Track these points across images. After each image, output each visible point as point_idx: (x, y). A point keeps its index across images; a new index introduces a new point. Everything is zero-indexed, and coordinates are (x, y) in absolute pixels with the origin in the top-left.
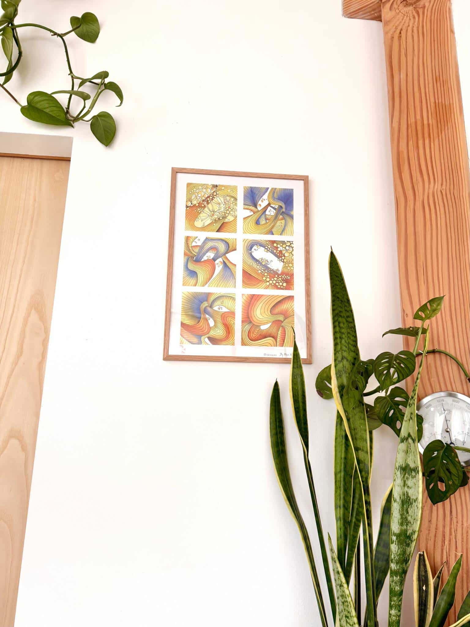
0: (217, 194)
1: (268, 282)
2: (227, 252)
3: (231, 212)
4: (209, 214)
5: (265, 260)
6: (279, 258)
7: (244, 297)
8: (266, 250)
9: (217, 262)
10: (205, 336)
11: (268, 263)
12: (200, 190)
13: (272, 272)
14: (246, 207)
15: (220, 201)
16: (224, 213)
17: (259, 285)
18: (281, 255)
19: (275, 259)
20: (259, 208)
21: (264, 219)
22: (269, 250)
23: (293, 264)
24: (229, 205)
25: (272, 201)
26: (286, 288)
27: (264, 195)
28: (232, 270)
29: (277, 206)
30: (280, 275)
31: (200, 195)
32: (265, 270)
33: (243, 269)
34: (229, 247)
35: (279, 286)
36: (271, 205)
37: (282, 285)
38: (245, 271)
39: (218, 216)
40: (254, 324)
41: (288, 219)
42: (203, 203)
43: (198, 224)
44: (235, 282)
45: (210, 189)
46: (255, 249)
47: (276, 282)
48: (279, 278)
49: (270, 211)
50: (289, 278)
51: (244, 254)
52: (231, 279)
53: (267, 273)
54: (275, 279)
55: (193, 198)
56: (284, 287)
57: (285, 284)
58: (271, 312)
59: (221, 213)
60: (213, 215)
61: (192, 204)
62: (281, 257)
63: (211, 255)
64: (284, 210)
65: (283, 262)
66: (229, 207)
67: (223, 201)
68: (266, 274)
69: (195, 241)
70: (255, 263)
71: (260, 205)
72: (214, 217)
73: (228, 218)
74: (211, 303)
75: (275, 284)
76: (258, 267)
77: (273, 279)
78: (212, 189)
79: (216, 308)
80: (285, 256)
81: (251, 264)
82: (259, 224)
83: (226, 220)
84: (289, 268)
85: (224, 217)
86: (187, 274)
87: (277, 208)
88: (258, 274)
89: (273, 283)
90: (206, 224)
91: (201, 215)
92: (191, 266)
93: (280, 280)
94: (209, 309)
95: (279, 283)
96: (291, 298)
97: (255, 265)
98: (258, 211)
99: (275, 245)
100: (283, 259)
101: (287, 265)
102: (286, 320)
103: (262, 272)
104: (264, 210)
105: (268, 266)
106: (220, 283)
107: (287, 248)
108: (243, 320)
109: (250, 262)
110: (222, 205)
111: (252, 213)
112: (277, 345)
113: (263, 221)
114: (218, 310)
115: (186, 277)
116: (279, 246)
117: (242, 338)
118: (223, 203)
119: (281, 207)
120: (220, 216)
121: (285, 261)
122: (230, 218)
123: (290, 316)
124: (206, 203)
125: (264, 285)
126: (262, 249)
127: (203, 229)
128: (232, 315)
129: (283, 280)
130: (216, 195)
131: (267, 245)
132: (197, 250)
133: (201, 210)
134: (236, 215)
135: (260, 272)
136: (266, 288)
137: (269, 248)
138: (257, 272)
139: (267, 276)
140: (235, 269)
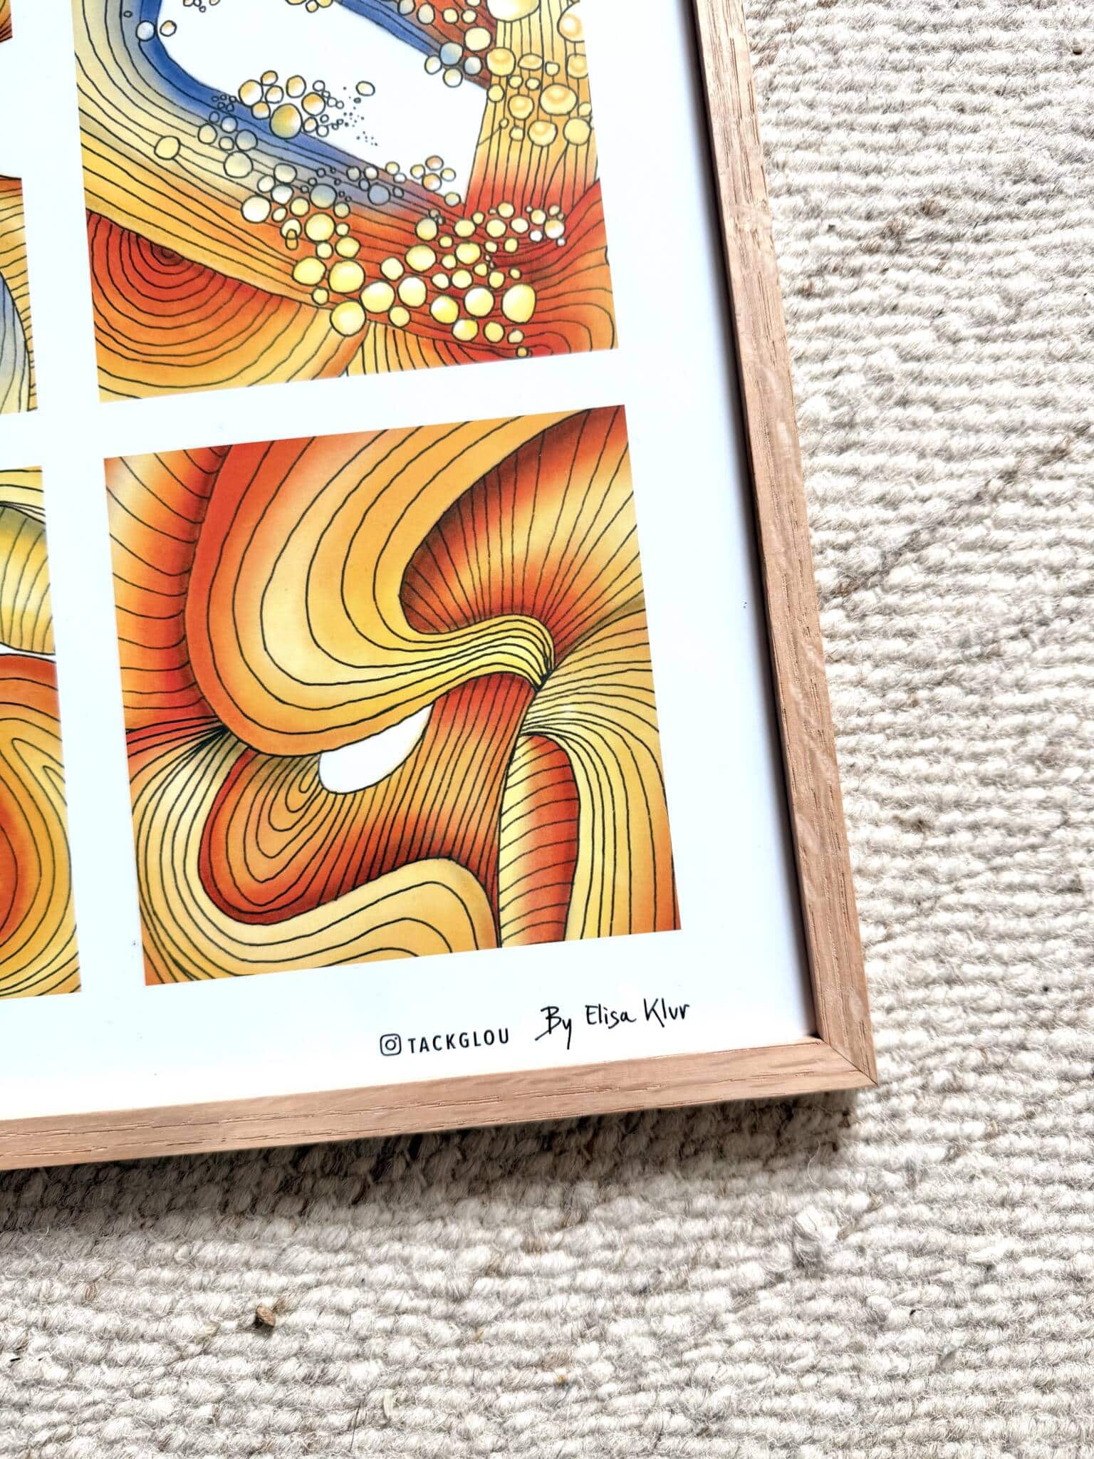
1: (355, 297)
5: (297, 89)
6: (430, 48)
7: (129, 490)
11: (334, 114)
13: (379, 194)
17: (261, 341)
18: (450, 16)
19: (395, 61)
23: (577, 86)
26: (542, 336)
30: (464, 211)
32: (305, 191)
33: (90, 213)
35: (465, 330)
37: (496, 313)
38: (112, 225)
40: (250, 754)
44: (28, 351)
47: (434, 292)
48: (458, 240)
50: (555, 230)
51: (88, 55)
53: (329, 212)
54: (421, 258)
56: (509, 325)
57: (520, 302)
58: (407, 607)
62: (461, 30)
65: (484, 78)
68: (320, 228)
70: (208, 135)
75: (420, 313)
76: (237, 166)
77: (392, 268)
80: (490, 23)
81: (168, 148)
84: (543, 133)
88: (241, 236)
89: (398, 302)
93: (470, 268)
95: (458, 295)
96: (593, 430)
97: (205, 155)
100: (482, 55)
101: (521, 107)
102: (572, 667)
103: (281, 214)
105: (339, 139)
108: (146, 718)
109: (157, 126)
112: (498, 927)
117: (148, 914)
121: (499, 64)
123: (603, 623)
128: (23, 692)
129: (500, 261)
135: (257, 210)
136: (336, 366)
138: (235, 216)
139: (335, 238)
140: (14, 223)
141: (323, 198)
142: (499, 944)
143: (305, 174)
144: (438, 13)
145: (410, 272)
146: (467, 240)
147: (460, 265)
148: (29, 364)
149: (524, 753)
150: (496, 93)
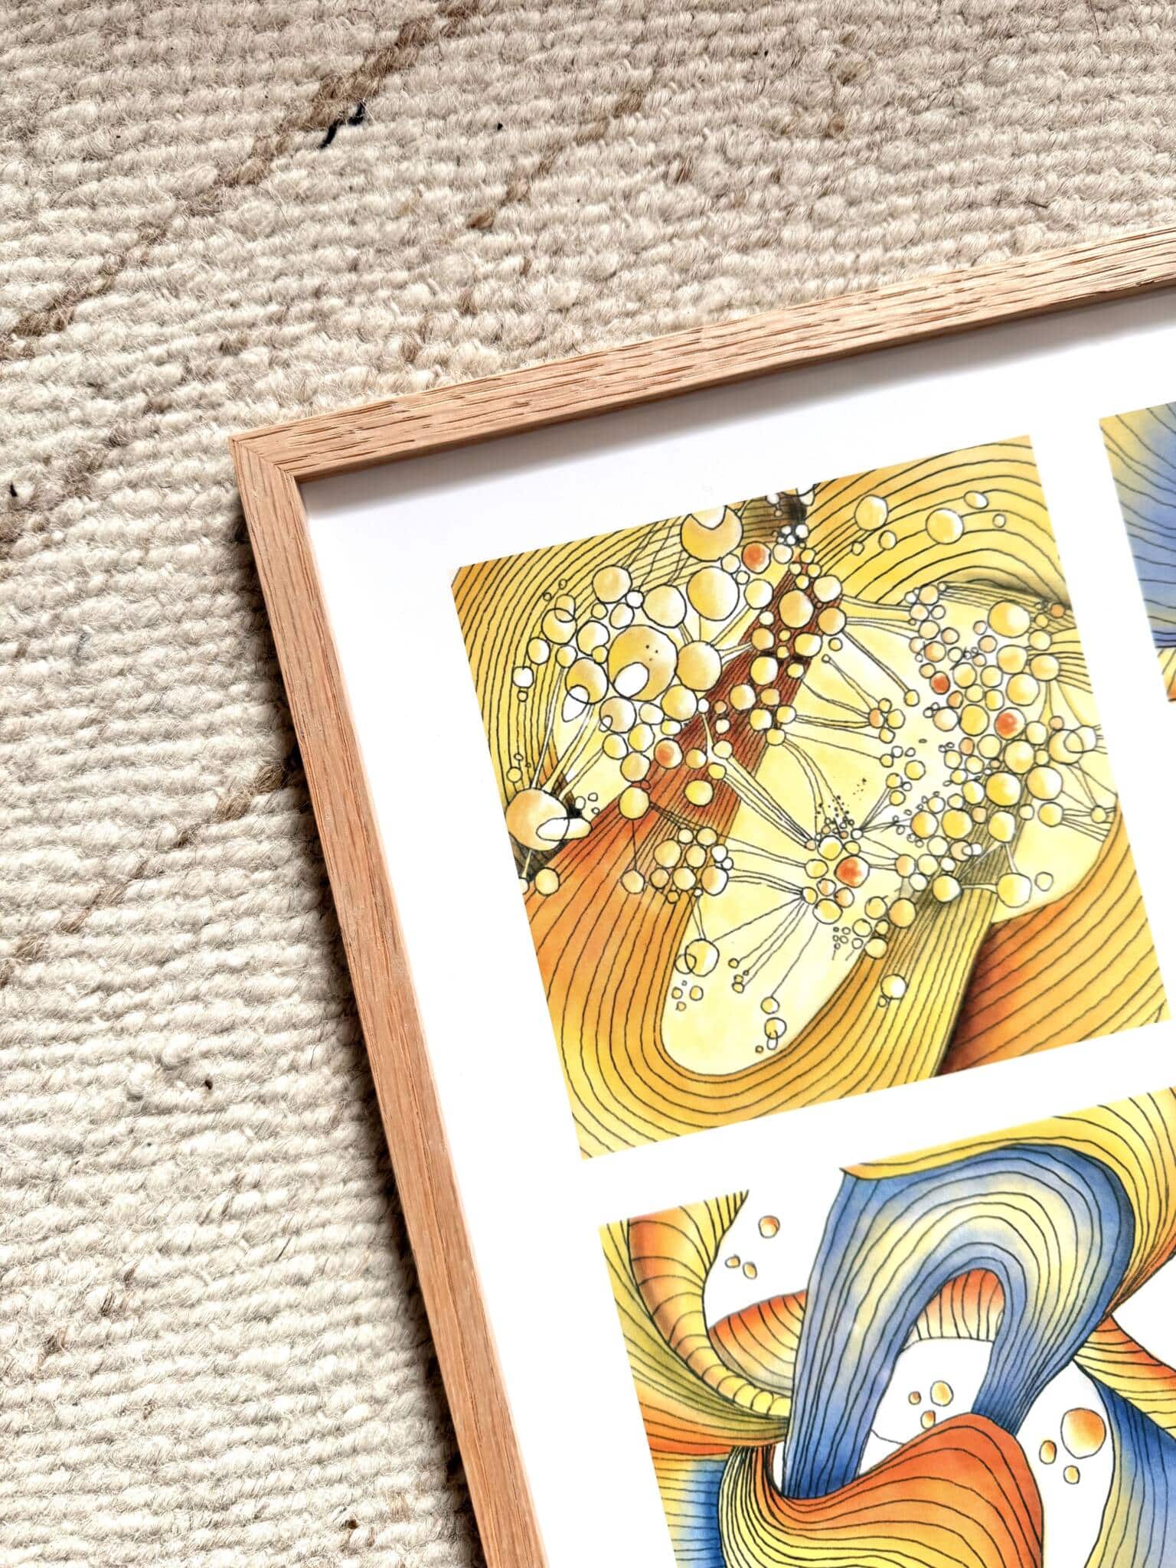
0: (819, 607)
2: (1122, 1283)
9: (1032, 1433)
15: (880, 686)
16: (968, 808)
24: (996, 700)
39: (908, 867)
42: (697, 759)
59: (928, 825)
60: (846, 871)
61: (574, 813)
63: (948, 1367)
66: (1004, 723)
69: (725, 1252)
72: (862, 895)
78: (748, 558)
83: (1015, 897)
85: (980, 867)
90: (797, 1015)
91: (714, 915)
92: (772, 1562)
122: (1050, 857)
127: (789, 1072)
130: (812, 627)
132: (778, 1356)
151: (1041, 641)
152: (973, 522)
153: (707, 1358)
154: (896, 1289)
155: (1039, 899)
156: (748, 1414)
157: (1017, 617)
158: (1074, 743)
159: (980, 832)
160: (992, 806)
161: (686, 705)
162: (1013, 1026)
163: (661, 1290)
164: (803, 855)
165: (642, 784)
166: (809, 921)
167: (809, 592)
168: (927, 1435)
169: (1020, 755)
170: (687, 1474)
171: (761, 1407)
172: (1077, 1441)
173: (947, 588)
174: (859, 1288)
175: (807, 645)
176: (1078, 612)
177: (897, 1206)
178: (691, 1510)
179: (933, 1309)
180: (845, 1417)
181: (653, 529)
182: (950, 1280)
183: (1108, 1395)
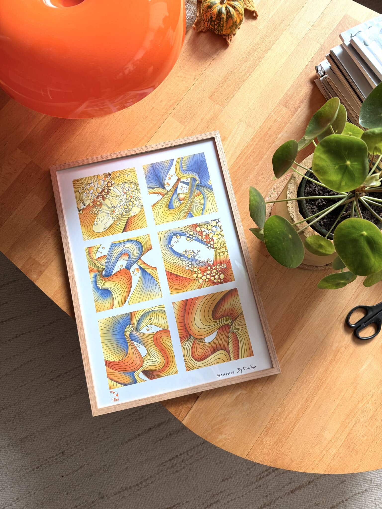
0: (112, 184)
1: (201, 278)
2: (141, 255)
3: (135, 203)
4: (108, 212)
5: (190, 252)
6: (206, 245)
7: (176, 306)
8: (189, 239)
9: (131, 271)
10: (138, 371)
11: (195, 255)
12: (91, 185)
13: (202, 264)
14: (152, 190)
15: (118, 192)
16: (127, 205)
17: (190, 285)
18: (208, 240)
19: (202, 247)
20: (168, 188)
21: (177, 200)
22: (192, 238)
23: (225, 247)
24: (130, 194)
25: (181, 175)
26: (225, 280)
27: (169, 169)
28: (153, 275)
29: (189, 179)
30: (213, 265)
31: (92, 191)
32: (193, 265)
33: (166, 271)
34: (142, 247)
35: (215, 281)
36: (182, 180)
37: (219, 278)
38: (169, 272)
39: (120, 211)
40: (196, 339)
41: (205, 191)
42: (98, 200)
43: (98, 228)
44: (160, 290)
45: (103, 180)
46: (175, 242)
47: (211, 276)
48: (213, 269)
49: (181, 188)
50: (225, 267)
51: (162, 250)
52: (154, 287)
54: (209, 272)
55: (84, 197)
56: (221, 279)
57: (222, 276)
58: (213, 317)
59: (123, 207)
60: (114, 212)
61: (84, 205)
62: (210, 242)
63: (122, 263)
64: (198, 182)
65: (213, 248)
66: (131, 197)
67: (121, 191)
68: (195, 270)
69: (99, 251)
70: (179, 259)
71: (168, 184)
72: (115, 214)
73: (133, 211)
74: (137, 325)
75: (210, 279)
76: (184, 263)
77: (205, 274)
78: (104, 179)
79: (144, 330)
80: (213, 240)
81: (175, 261)
82: (173, 208)
83: (132, 214)
84: (222, 254)
85: (128, 211)
86: (98, 295)
87: (189, 182)
88: (185, 272)
89: (207, 278)
90: (108, 225)
91: (99, 216)
92: (102, 285)
93: (215, 273)
94: (135, 333)
95: (214, 276)
96: (233, 292)
97: (180, 262)
98: (168, 192)
99: (198, 229)
100: (213, 245)
101: (219, 251)
102: (236, 322)
103: (190, 268)
104: (174, 189)
105: (196, 258)
106: (142, 296)
107: (214, 229)
108: (182, 336)
109: (173, 258)
110: (122, 196)
111: (161, 197)
112: (230, 358)
113: (176, 204)
114: (148, 332)
115: (98, 300)
116: (203, 229)
117: (185, 362)
118: (123, 193)
119: (194, 179)
120: (122, 211)
121: (215, 246)
122: (135, 210)
123: (238, 316)
124: (101, 199)
125: (197, 284)
126: (184, 238)
127: (106, 232)
128: (166, 334)
129: (219, 271)
130: (111, 186)
131: (189, 232)
132: (104, 262)
133: (98, 210)
134: (142, 205)
135: (187, 268)
136: (200, 287)
137: (192, 235)
138: (184, 269)
139: (197, 271)
140: (156, 273)
141: (195, 266)
142: (231, 360)
143: (193, 263)
144: (207, 240)
145: (208, 274)
146: (214, 269)
147: (214, 273)
148: (161, 291)
149: (230, 335)
150: (215, 250)
151: (135, 188)
152: (128, 176)
153: (96, 262)
154: (117, 255)
155: (134, 215)
156: (100, 268)
157: (133, 186)
158: (138, 199)
159: (128, 208)
160: (129, 205)
161: (97, 194)
162: (131, 228)
163: (91, 255)
164: (109, 210)
165: (92, 202)
166: (109, 217)
167: (111, 183)
168: (120, 270)
169: (133, 200)
170: (93, 274)
171: (102, 267)
172: (136, 272)
173: (125, 183)
174: (113, 255)
175: (111, 188)
176: (139, 185)
177: (117, 246)
178: (93, 278)
179: (121, 257)
180: (111, 268)
181: (94, 176)
182: (123, 254)
183: (140, 267)
